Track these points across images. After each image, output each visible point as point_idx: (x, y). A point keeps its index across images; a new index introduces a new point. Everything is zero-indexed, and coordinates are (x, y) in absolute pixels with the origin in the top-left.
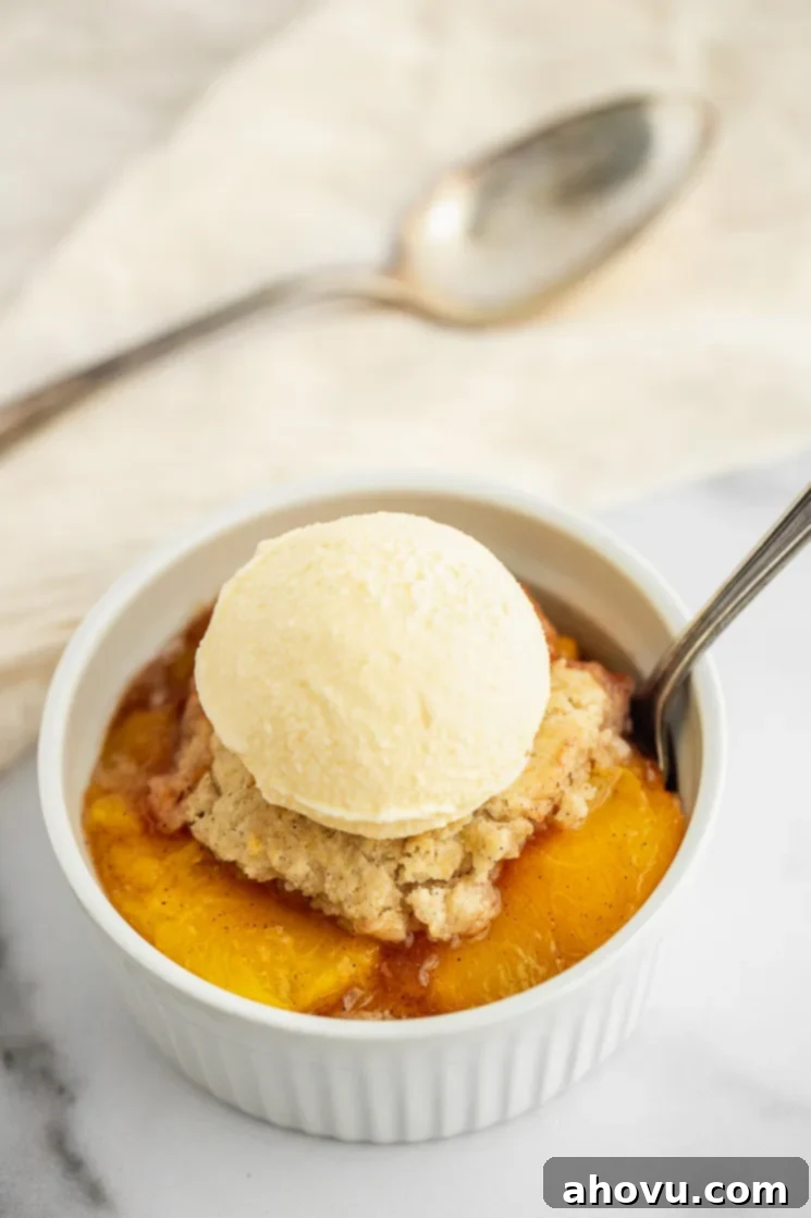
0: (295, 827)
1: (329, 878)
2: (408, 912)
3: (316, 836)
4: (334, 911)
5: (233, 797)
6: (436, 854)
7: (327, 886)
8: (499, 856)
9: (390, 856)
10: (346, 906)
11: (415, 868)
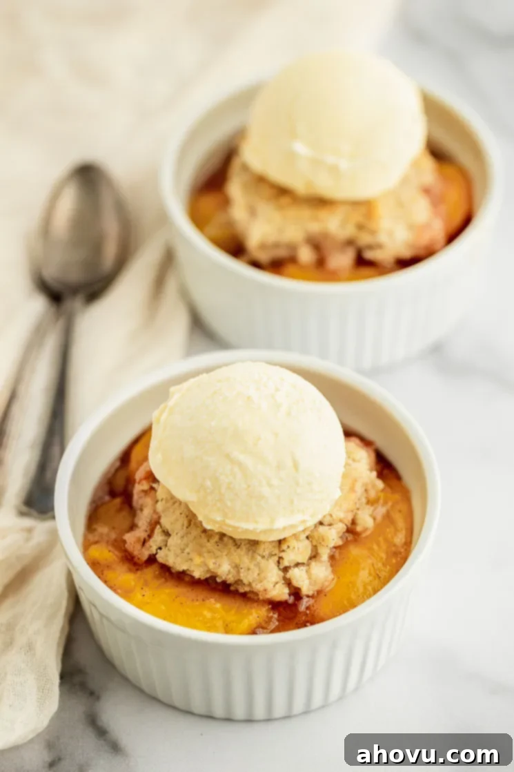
0: (218, 545)
1: (242, 571)
2: (288, 583)
3: (230, 549)
4: (247, 589)
5: (179, 535)
6: (298, 549)
7: (242, 575)
8: (332, 544)
9: (273, 553)
10: (254, 585)
11: (289, 558)
